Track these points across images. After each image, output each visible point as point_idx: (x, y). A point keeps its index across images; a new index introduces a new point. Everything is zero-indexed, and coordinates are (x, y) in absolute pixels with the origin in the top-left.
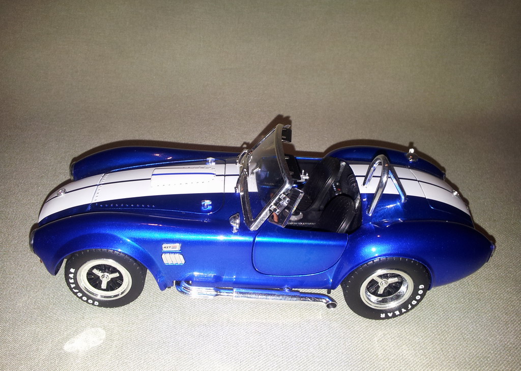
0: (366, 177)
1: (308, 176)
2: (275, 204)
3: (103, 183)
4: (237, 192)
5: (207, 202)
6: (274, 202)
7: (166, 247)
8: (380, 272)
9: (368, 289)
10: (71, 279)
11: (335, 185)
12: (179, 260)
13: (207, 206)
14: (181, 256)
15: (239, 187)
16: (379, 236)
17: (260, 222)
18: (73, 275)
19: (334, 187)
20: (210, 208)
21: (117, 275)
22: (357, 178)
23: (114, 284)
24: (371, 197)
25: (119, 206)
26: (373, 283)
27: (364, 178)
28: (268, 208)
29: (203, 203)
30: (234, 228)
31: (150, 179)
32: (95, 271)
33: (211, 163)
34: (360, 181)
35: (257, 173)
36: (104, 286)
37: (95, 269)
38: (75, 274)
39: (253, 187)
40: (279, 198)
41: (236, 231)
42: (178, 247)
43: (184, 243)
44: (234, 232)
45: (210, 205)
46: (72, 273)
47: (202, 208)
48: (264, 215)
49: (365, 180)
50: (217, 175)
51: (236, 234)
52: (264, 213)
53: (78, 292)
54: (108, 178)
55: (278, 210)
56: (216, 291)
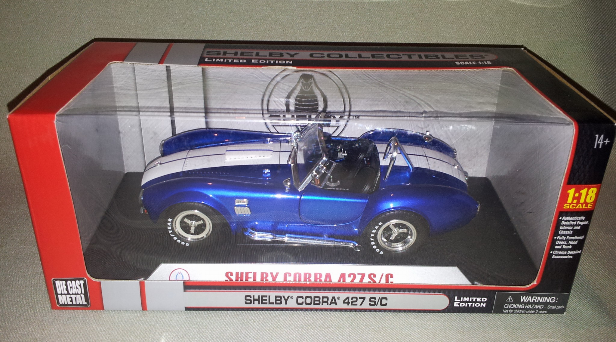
0: (385, 153)
1: (347, 153)
2: (316, 172)
3: (189, 157)
4: (289, 164)
5: (267, 171)
6: (315, 170)
7: (238, 202)
8: (394, 221)
9: (384, 233)
10: (169, 226)
11: (366, 160)
12: (246, 212)
13: (267, 173)
14: (248, 209)
15: (290, 160)
16: (392, 195)
17: (304, 185)
18: (170, 223)
19: (365, 161)
20: (269, 174)
21: (201, 222)
22: (379, 154)
23: (200, 229)
24: (386, 168)
25: (203, 173)
26: (388, 229)
27: (384, 154)
28: (311, 175)
29: (264, 171)
30: (287, 189)
31: (225, 154)
32: (186, 220)
33: (270, 142)
34: (381, 156)
35: (304, 150)
36: (192, 231)
37: (186, 219)
38: (172, 222)
39: (301, 160)
40: (318, 168)
41: (288, 191)
42: (245, 202)
43: (250, 200)
44: (286, 192)
45: (269, 173)
46: (170, 222)
47: (264, 175)
48: (308, 179)
49: (385, 156)
50: (274, 152)
51: (287, 193)
52: (308, 178)
53: (174, 237)
54: (193, 153)
55: (318, 176)
56: (273, 236)
